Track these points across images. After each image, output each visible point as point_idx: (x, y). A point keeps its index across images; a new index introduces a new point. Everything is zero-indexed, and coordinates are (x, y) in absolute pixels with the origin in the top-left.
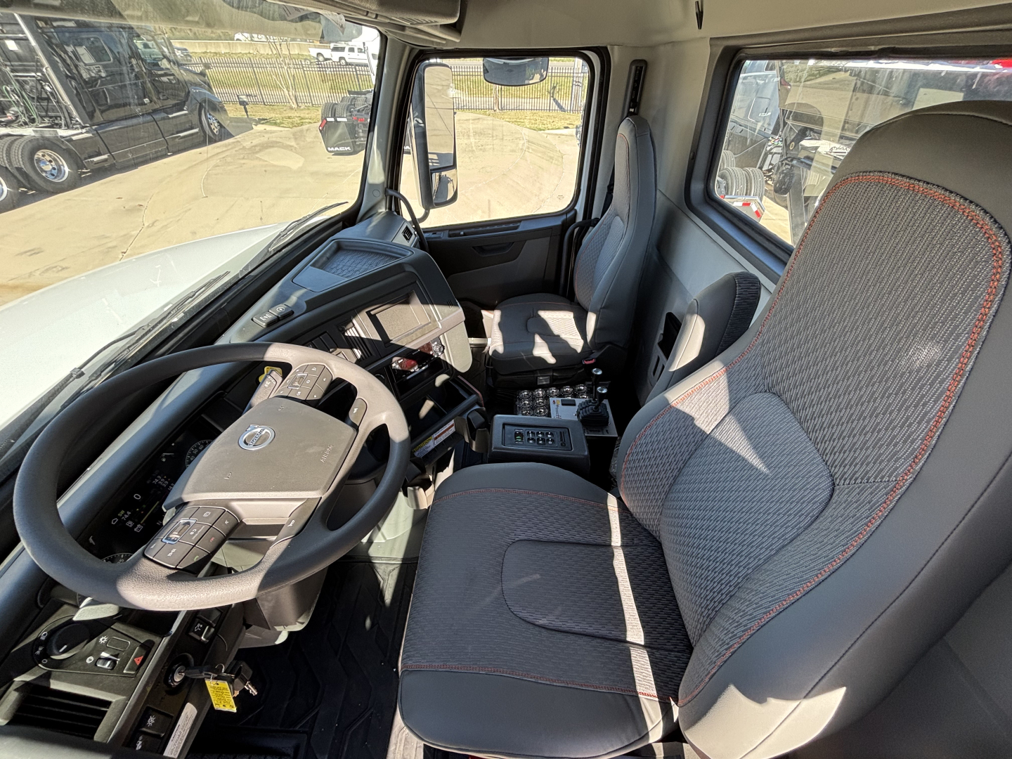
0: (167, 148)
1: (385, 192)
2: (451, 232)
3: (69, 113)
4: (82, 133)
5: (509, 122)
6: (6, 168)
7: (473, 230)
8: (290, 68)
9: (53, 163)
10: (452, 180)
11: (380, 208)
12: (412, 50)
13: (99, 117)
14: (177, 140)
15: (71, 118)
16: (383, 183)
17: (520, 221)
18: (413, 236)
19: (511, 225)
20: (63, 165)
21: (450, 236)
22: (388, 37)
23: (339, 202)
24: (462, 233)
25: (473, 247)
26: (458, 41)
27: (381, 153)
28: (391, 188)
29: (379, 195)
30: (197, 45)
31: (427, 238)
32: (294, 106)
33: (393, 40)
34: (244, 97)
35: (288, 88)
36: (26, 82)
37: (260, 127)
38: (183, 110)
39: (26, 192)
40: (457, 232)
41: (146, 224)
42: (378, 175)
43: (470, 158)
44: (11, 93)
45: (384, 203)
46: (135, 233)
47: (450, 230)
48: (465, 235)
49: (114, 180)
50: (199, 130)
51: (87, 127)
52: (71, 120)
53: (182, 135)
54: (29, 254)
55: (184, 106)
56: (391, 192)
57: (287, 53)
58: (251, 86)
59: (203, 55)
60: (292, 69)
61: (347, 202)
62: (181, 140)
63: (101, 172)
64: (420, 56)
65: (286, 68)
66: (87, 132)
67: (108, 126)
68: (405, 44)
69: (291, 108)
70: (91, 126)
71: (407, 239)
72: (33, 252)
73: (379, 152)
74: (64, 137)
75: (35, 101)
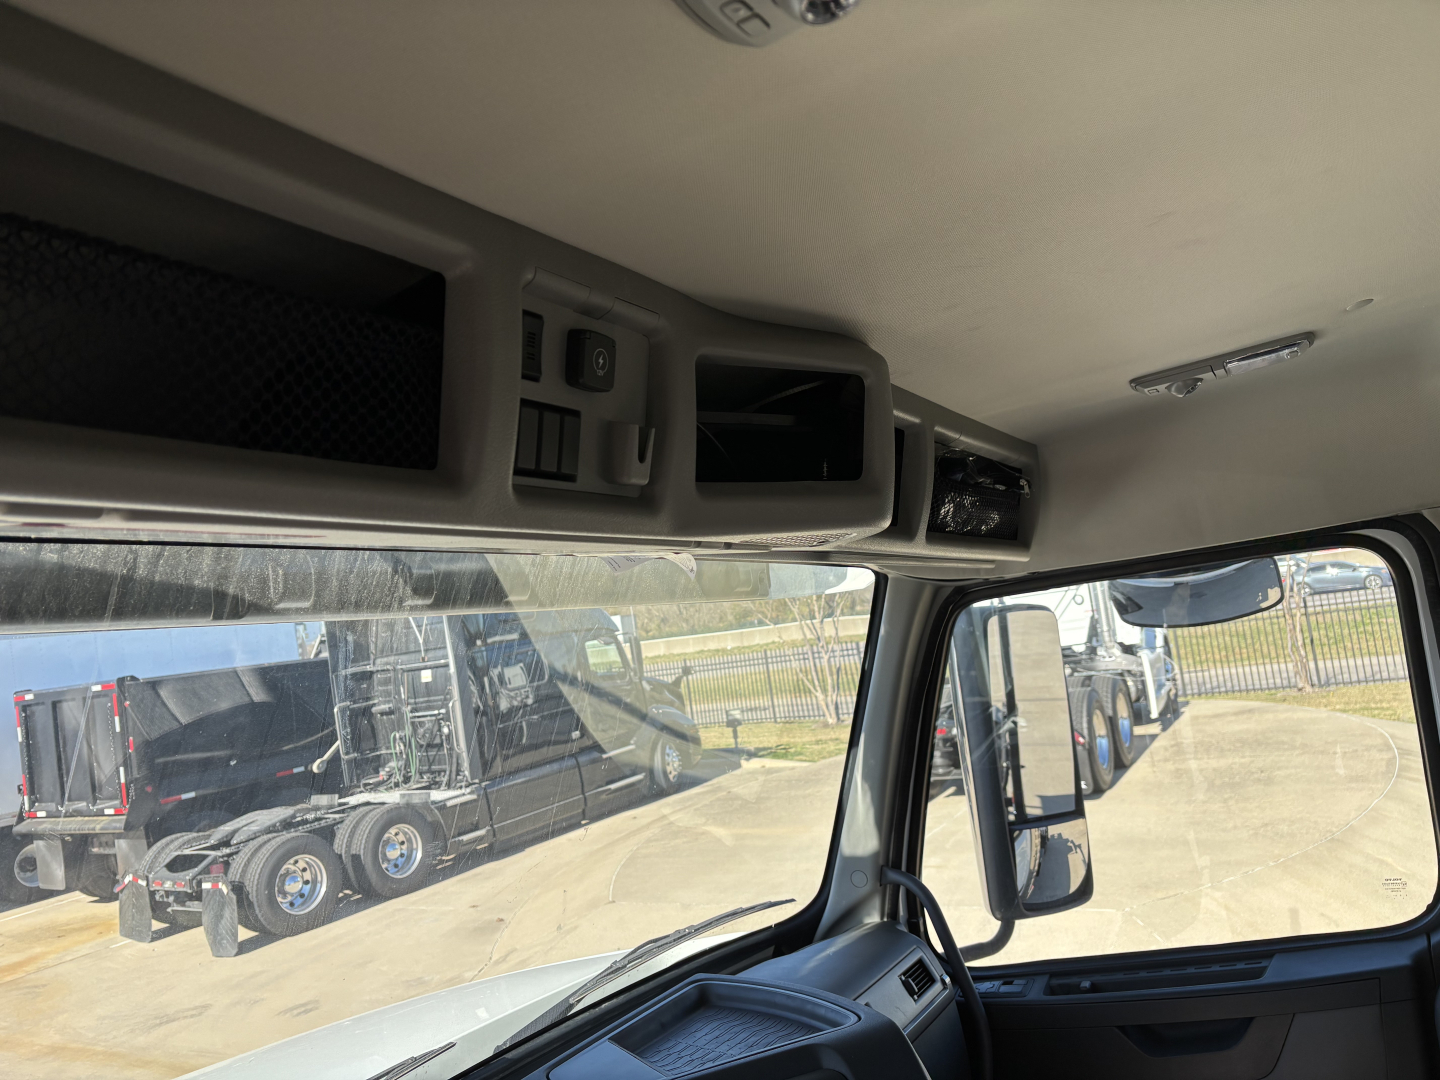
0: (584, 811)
1: (881, 877)
2: (1055, 982)
3: (458, 764)
4: (464, 794)
5: (1344, 711)
6: (340, 856)
7: (1120, 976)
8: (834, 657)
9: (404, 847)
10: (1079, 846)
11: (869, 915)
12: (937, 591)
13: (498, 767)
14: (604, 797)
15: (458, 772)
16: (876, 855)
17: (1269, 955)
18: (938, 986)
19: (1241, 966)
20: (417, 849)
21: (1051, 990)
22: (890, 576)
23: (773, 900)
24: (1086, 984)
25: (1122, 1028)
26: (1025, 559)
27: (872, 788)
28: (896, 866)
29: (864, 883)
30: (691, 642)
31: (984, 995)
32: (832, 720)
33: (896, 580)
34: (737, 712)
35: (825, 691)
36: (422, 724)
37: (754, 764)
38: (629, 744)
39: (350, 896)
40: (1073, 980)
41: (494, 959)
42: (864, 838)
43: (1225, 801)
44: (398, 741)
45: (876, 902)
46: (469, 975)
47: (1053, 975)
48: (1094, 988)
49: (480, 874)
50: (645, 777)
51: (474, 784)
52: (458, 774)
53: (613, 786)
54: (295, 1012)
55: (631, 738)
56: (893, 876)
57: (833, 633)
58: (756, 694)
59: (697, 655)
60: (837, 659)
61: (793, 900)
62: (611, 796)
63: (469, 859)
64: (954, 598)
65: (826, 657)
66: (471, 793)
67: (508, 779)
68: (921, 583)
69: (826, 725)
70: (481, 781)
71: (911, 993)
72: (303, 1009)
73: (866, 787)
74: (436, 803)
75: (423, 749)
